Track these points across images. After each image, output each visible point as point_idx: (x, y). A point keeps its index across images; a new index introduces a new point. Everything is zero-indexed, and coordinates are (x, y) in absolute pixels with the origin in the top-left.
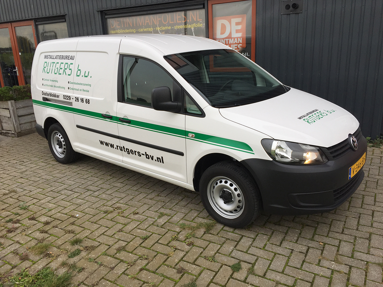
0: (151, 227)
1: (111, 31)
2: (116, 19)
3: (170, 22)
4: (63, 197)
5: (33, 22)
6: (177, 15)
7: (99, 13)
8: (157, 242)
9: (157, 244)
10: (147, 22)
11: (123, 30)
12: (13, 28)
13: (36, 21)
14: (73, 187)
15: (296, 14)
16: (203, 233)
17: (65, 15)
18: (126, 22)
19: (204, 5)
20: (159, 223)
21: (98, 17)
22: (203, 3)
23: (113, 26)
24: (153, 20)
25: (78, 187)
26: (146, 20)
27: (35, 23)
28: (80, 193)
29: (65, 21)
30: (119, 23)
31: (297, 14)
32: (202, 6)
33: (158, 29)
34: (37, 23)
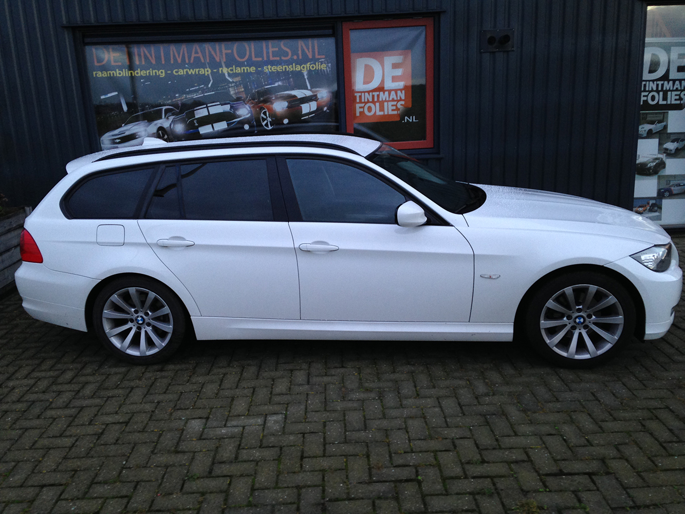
1: (94, 73)
6: (270, 46)
10: (198, 55)
11: (129, 70)
15: (504, 52)
18: (139, 55)
19: (333, 29)
24: (212, 52)
26: (194, 52)
32: (330, 32)
33: (225, 71)
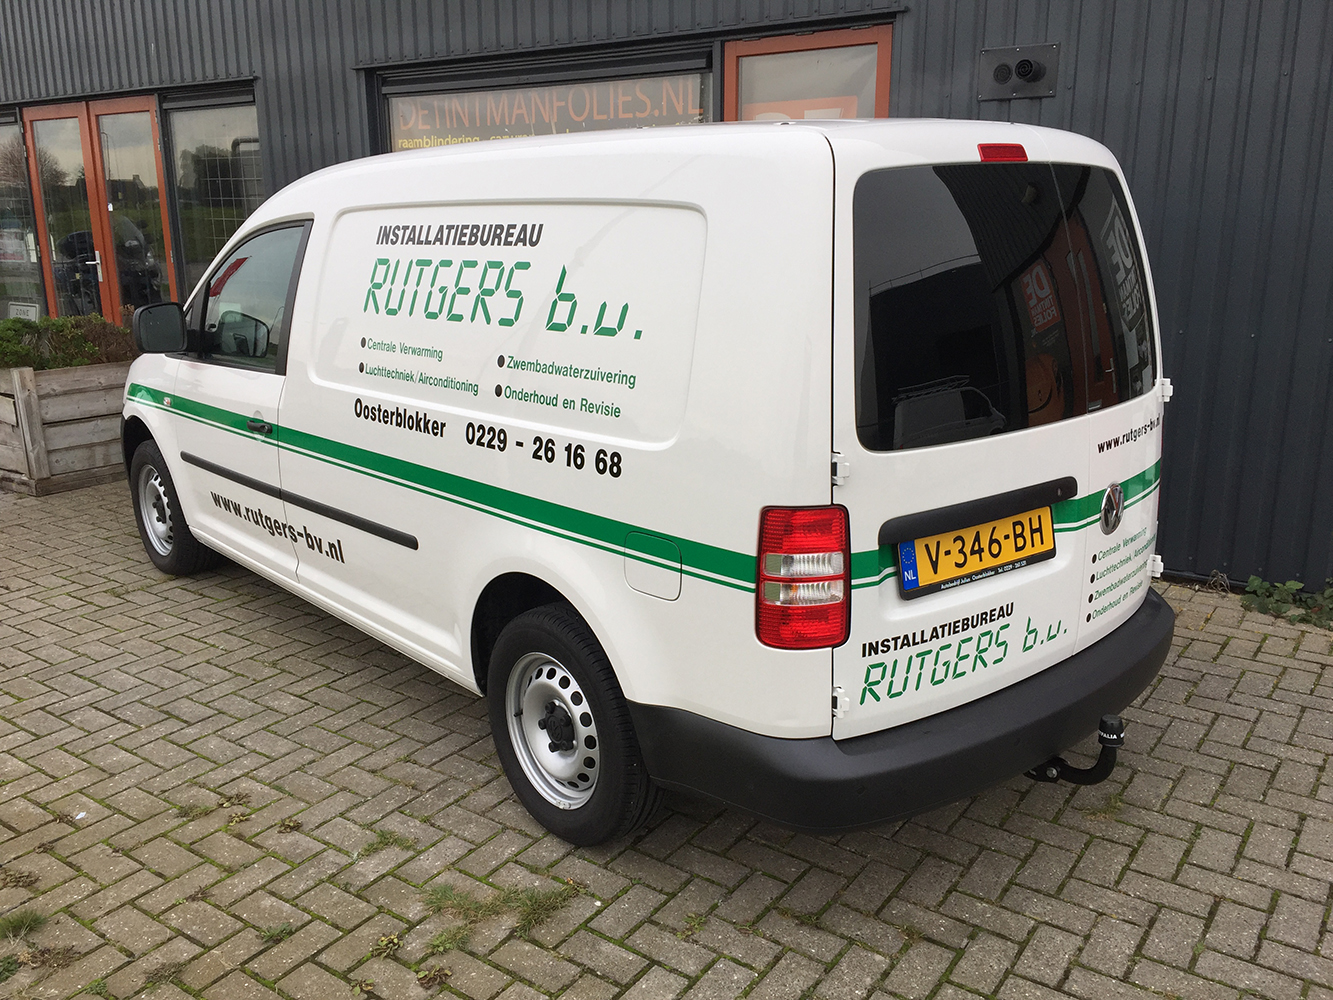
0: (321, 891)
1: (400, 141)
2: (419, 99)
3: (596, 117)
4: (69, 735)
5: (154, 100)
6: (620, 91)
7: (363, 74)
8: (312, 959)
9: (309, 965)
10: (519, 112)
11: (438, 138)
12: (93, 119)
13: (165, 97)
14: (124, 699)
15: (1031, 98)
16: (502, 935)
17: (252, 81)
18: (450, 111)
19: (709, 57)
20: (360, 874)
21: (357, 88)
22: (708, 49)
23: (406, 124)
24: (540, 105)
25: (139, 701)
26: (516, 106)
27: (161, 107)
28: (136, 726)
29: (254, 101)
30: (426, 112)
31: (1037, 102)
32: (702, 63)
34: (165, 106)
